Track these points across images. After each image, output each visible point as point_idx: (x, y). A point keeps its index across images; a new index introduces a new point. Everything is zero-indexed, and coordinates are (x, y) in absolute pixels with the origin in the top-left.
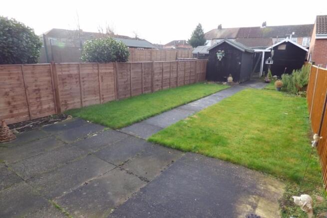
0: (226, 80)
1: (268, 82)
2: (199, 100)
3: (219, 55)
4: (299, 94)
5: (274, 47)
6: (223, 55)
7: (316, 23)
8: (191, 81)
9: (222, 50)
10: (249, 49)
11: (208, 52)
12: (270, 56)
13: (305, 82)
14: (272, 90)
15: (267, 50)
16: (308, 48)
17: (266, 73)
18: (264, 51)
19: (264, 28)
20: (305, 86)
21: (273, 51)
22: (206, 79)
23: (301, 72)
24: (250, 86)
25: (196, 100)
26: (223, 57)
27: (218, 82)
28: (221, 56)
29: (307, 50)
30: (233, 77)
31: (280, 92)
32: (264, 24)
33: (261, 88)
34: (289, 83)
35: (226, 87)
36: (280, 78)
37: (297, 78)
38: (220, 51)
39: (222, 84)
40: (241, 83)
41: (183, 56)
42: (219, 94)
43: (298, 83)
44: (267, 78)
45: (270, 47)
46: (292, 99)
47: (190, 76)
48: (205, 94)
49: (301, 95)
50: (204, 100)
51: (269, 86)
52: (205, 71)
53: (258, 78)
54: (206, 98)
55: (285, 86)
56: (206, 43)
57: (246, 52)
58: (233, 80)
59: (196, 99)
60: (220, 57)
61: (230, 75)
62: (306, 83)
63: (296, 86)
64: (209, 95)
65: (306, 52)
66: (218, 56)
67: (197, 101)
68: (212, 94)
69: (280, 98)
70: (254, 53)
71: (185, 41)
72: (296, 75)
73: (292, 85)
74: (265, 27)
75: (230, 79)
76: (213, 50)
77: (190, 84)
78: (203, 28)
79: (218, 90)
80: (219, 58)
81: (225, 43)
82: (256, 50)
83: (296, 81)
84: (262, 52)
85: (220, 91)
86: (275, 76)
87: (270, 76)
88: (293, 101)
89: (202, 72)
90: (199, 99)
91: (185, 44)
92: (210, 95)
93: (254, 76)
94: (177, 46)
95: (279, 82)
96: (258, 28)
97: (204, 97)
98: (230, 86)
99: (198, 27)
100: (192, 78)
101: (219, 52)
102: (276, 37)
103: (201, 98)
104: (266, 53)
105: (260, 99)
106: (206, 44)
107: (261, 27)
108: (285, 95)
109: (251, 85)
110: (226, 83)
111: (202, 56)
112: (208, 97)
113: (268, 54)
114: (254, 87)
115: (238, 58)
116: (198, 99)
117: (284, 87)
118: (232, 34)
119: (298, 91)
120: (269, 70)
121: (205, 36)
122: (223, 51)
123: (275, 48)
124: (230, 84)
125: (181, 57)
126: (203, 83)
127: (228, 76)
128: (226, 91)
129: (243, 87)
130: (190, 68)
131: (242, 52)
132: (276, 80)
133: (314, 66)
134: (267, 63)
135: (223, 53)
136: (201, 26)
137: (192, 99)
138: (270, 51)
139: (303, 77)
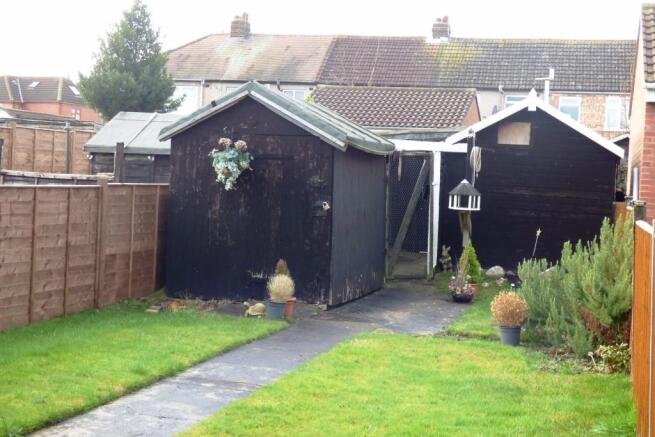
0: (260, 291)
1: (464, 300)
2: (100, 412)
3: (226, 164)
4: (598, 358)
5: (479, 134)
6: (245, 164)
7: (642, 37)
8: (72, 298)
9: (234, 140)
10: (369, 137)
11: (167, 145)
12: (466, 172)
13: (617, 300)
14: (485, 338)
15: (452, 145)
16: (624, 143)
17: (457, 251)
18: (437, 149)
19: (443, 46)
20: (623, 318)
21: (476, 150)
22: (159, 286)
23: (601, 253)
24: (382, 321)
25: (79, 412)
26: (245, 173)
27: (224, 303)
28: (232, 167)
29: (619, 152)
30: (293, 276)
31: (518, 351)
32: (441, 30)
33: (430, 332)
34: (553, 304)
35: (263, 327)
36: (513, 280)
37: (583, 284)
38: (228, 141)
39: (242, 312)
40: (339, 305)
41: (42, 158)
42: (221, 369)
43: (592, 304)
44: (461, 280)
45: (464, 134)
46: (569, 382)
47: (65, 272)
48: (140, 372)
49: (610, 361)
50: (131, 412)
51: (469, 320)
52: (153, 243)
53: (419, 278)
54: (142, 396)
55: (538, 317)
56: (175, 97)
57: (354, 152)
58: (298, 293)
59: (81, 403)
60: (228, 174)
61: (281, 263)
62: (624, 305)
63: (584, 318)
64: (161, 379)
65: (617, 158)
66: (219, 166)
67: (85, 419)
68: (181, 369)
69: (516, 380)
70: (394, 157)
71: (67, 83)
72: (580, 265)
73: (569, 312)
74: (444, 39)
75: (281, 284)
76: (195, 137)
77: (65, 317)
78: (154, 26)
79: (216, 348)
80: (220, 177)
81: (248, 101)
82: (403, 145)
83: (582, 295)
84: (428, 156)
85: (227, 350)
86: (497, 270)
87: (472, 272)
88: (575, 394)
89: (136, 246)
90: (104, 402)
91: (68, 99)
92: (172, 374)
93: (401, 270)
94: (22, 105)
95: (510, 297)
96: (414, 44)
97: (132, 390)
98: (280, 324)
99: (130, 18)
100: (74, 282)
101: (222, 148)
102: (496, 90)
103: (114, 398)
104: (447, 157)
105: (423, 390)
106: (175, 106)
107: (430, 40)
108: (538, 365)
109: (386, 315)
110: (260, 305)
111: (142, 165)
112: (155, 390)
113: (454, 165)
114: (398, 328)
115: (316, 179)
116: (95, 406)
117: (534, 323)
118: (297, 62)
119: (595, 343)
120: (467, 242)
121: (170, 67)
122: (240, 143)
123: (487, 137)
124: (279, 310)
125: (31, 163)
126: (140, 309)
127: (271, 271)
128: (256, 349)
129: (347, 325)
130: (67, 228)
131: (333, 149)
132: (497, 289)
133: (641, 224)
134: (454, 205)
135: (242, 151)
136: (145, 15)
137: (61, 404)
138: (463, 148)
139: (609, 273)
